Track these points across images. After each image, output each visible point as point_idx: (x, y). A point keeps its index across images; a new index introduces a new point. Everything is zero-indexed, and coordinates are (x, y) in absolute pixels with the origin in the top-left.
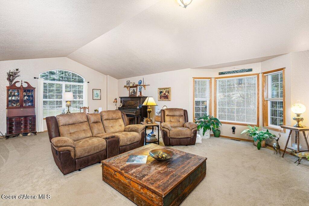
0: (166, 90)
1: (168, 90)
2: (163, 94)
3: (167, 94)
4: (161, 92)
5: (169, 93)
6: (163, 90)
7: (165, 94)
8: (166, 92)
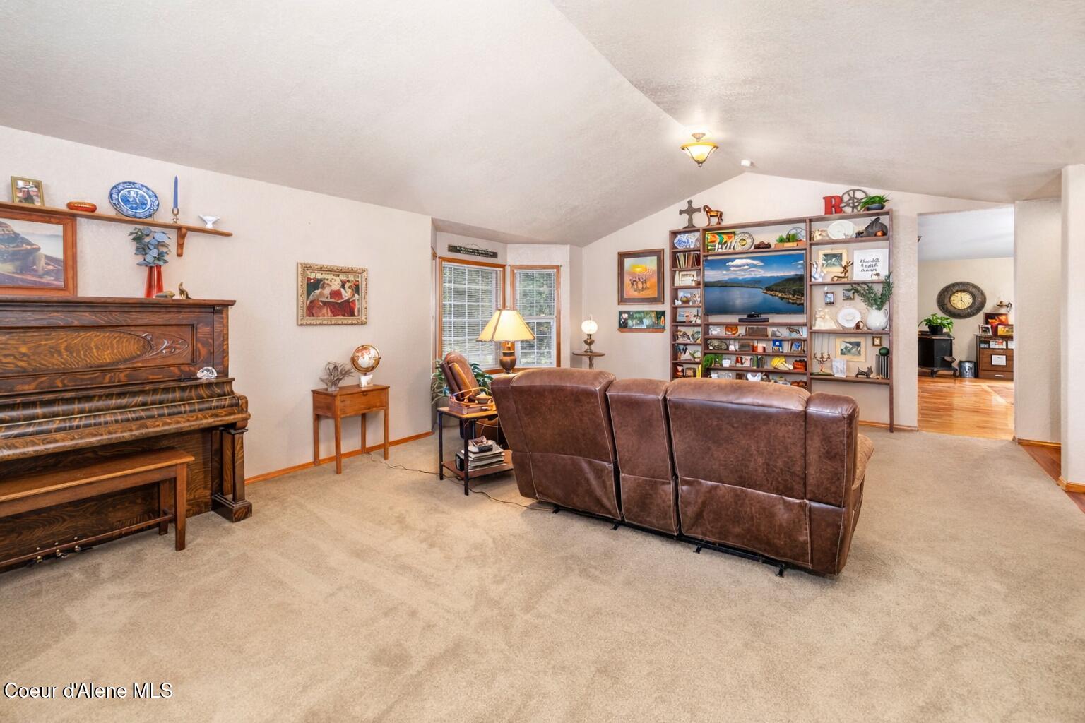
0: (343, 277)
1: (351, 277)
2: (327, 291)
3: (346, 294)
4: (313, 285)
5: (356, 289)
6: (330, 277)
7: (336, 294)
8: (343, 286)
